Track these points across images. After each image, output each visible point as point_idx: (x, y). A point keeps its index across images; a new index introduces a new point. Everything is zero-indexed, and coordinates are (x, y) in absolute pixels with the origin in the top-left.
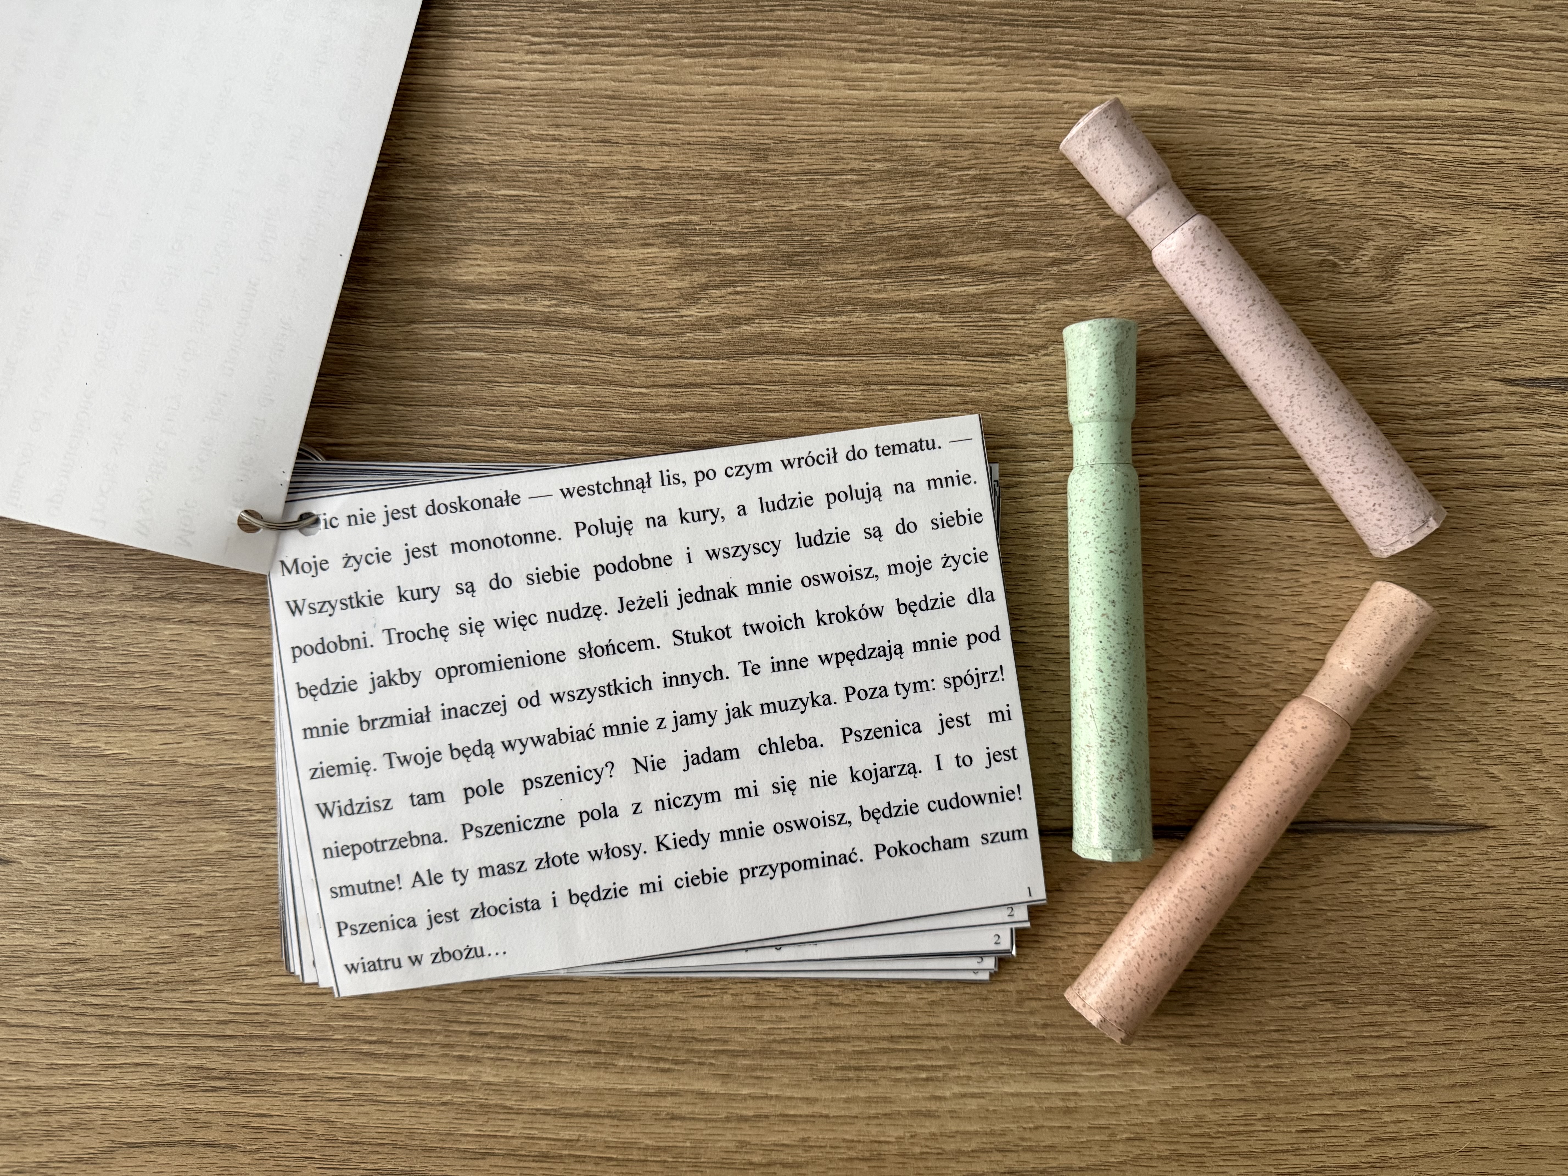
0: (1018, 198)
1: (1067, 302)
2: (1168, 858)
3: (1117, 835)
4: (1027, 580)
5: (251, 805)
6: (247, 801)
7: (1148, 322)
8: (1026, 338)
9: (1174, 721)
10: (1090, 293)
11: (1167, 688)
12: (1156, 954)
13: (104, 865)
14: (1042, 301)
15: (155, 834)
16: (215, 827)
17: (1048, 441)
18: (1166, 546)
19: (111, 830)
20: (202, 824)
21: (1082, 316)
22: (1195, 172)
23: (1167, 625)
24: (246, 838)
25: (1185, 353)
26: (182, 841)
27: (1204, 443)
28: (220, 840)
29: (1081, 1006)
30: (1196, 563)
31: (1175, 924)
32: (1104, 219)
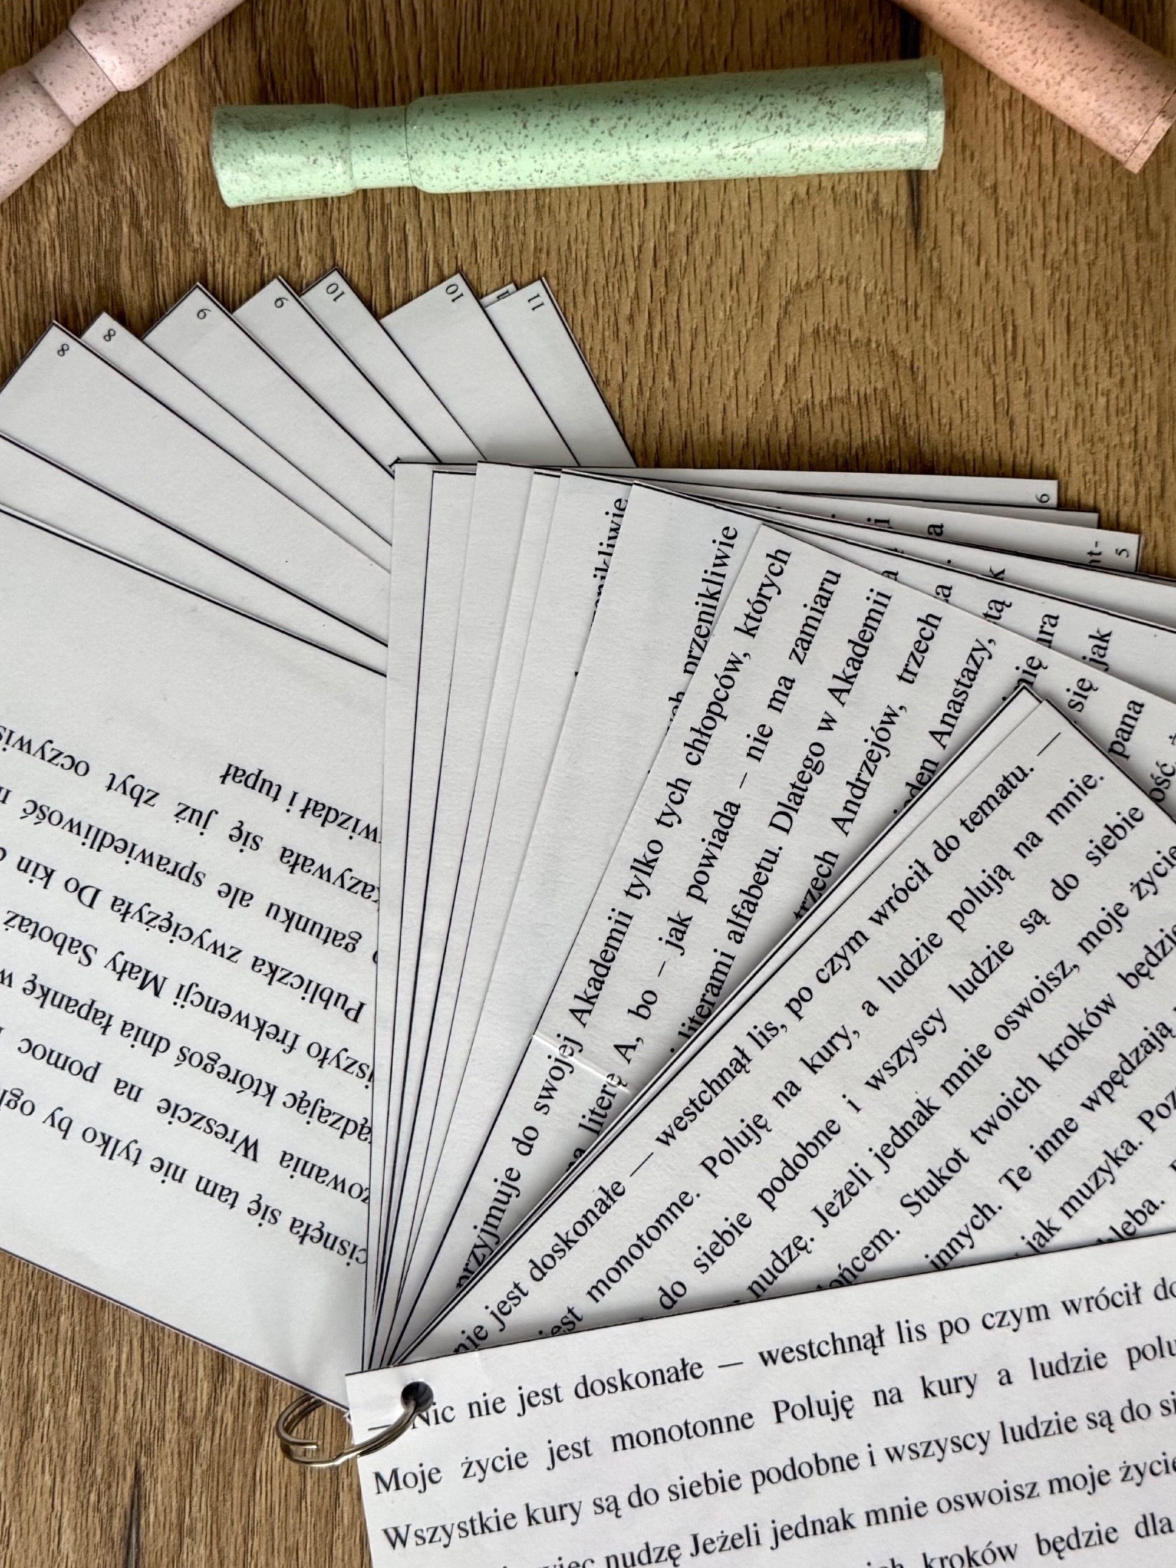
0: (51, 276)
1: (189, 206)
2: (946, 42)
3: (908, 104)
4: (569, 248)
7: (213, 94)
8: (239, 260)
9: (757, 40)
10: (176, 174)
11: (712, 52)
12: (1069, 46)
14: (188, 239)
17: (378, 224)
18: (518, 60)
21: (209, 183)
22: (9, 39)
23: (626, 54)
25: (254, 43)
27: (375, 14)
29: (1146, 147)
30: (539, 18)
31: (1027, 24)
32: (76, 160)
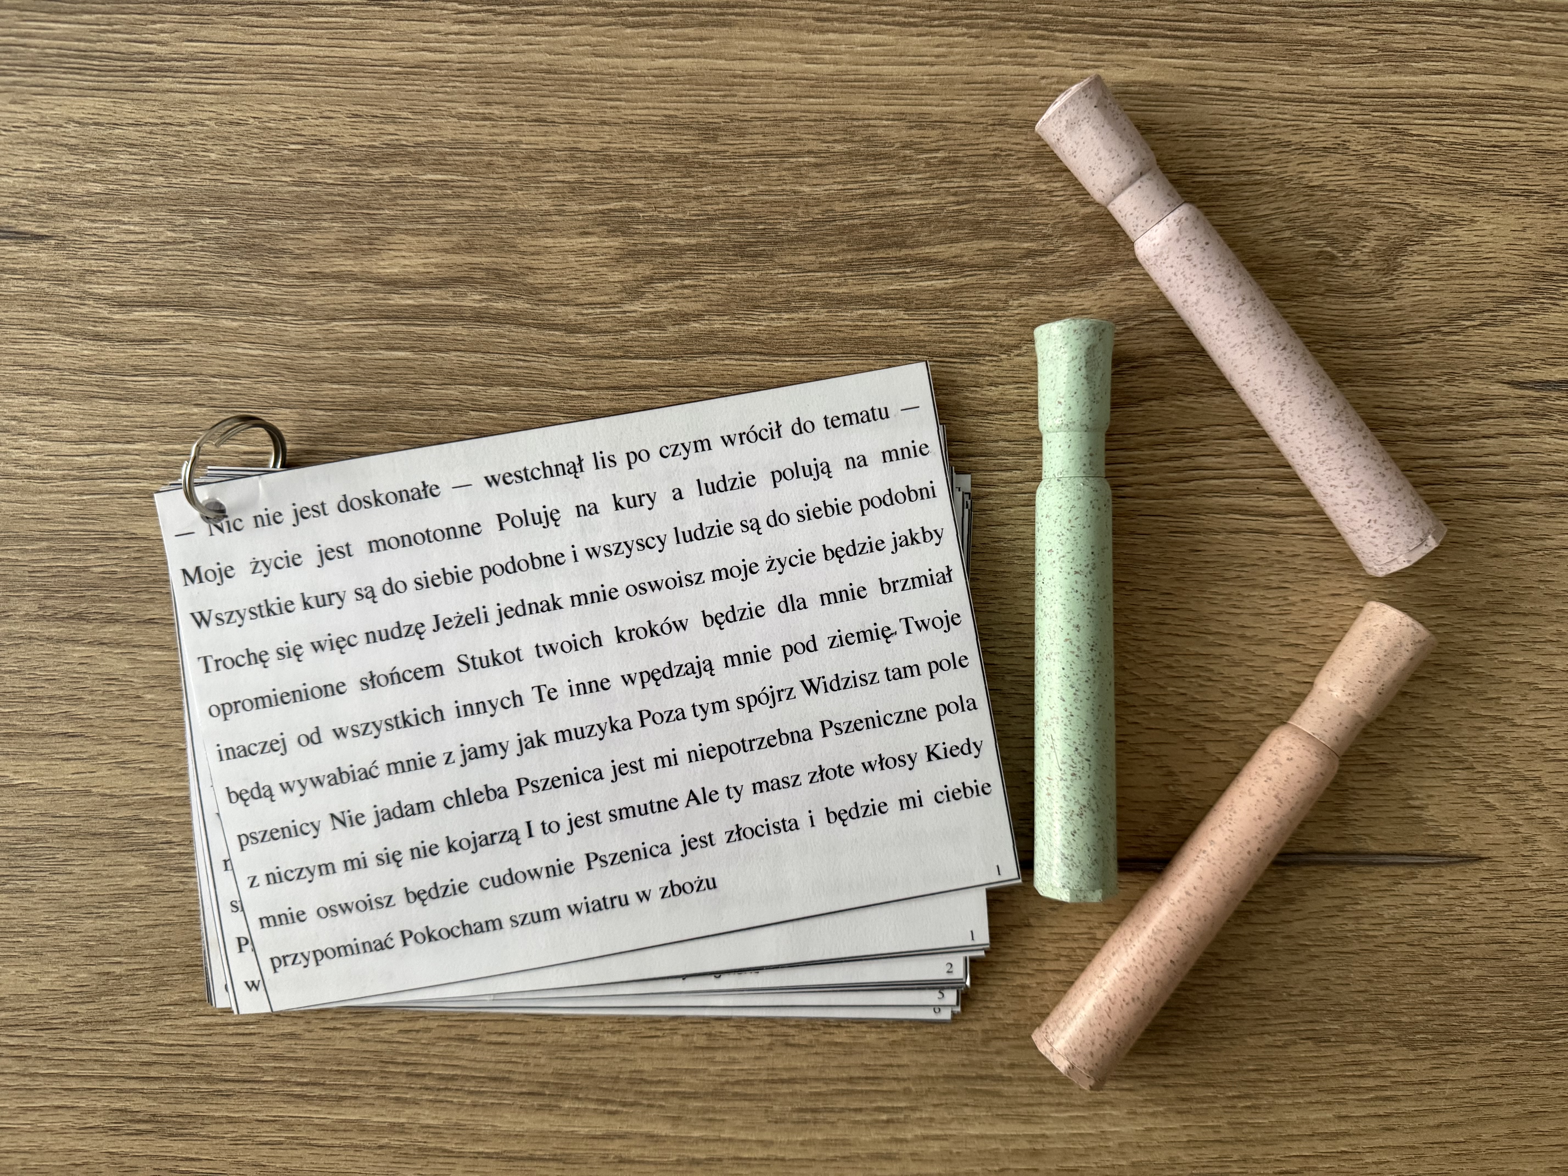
0: (990, 183)
1: (1042, 298)
2: (1145, 891)
3: (1075, 874)
4: (997, 598)
5: (170, 837)
6: (166, 833)
7: (1129, 319)
8: (997, 337)
9: (1152, 748)
10: (1066, 288)
11: (1144, 713)
12: (1128, 998)
13: (15, 901)
14: (1015, 296)
15: (69, 868)
16: (132, 860)
17: (1021, 448)
18: (1146, 562)
19: (22, 863)
20: (119, 858)
21: (1056, 314)
22: (1182, 155)
23: (1145, 646)
24: (166, 872)
25: (1168, 354)
26: (97, 875)
27: (1188, 450)
28: (139, 874)
29: (1048, 1051)
30: (1178, 579)
31: (1148, 966)
32: (1084, 206)
